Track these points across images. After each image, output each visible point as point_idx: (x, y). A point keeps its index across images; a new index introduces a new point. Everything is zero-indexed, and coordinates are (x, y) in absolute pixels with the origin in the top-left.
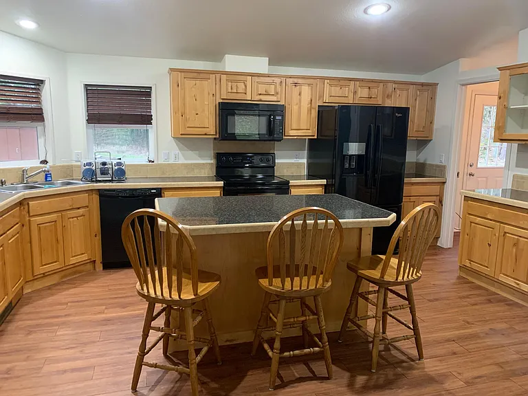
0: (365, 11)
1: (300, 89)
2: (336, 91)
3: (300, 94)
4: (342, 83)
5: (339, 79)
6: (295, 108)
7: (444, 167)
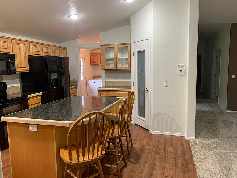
0: (69, 17)
1: (20, 46)
2: (35, 48)
3: (20, 49)
4: (37, 45)
5: (35, 43)
6: (19, 56)
7: (76, 81)
